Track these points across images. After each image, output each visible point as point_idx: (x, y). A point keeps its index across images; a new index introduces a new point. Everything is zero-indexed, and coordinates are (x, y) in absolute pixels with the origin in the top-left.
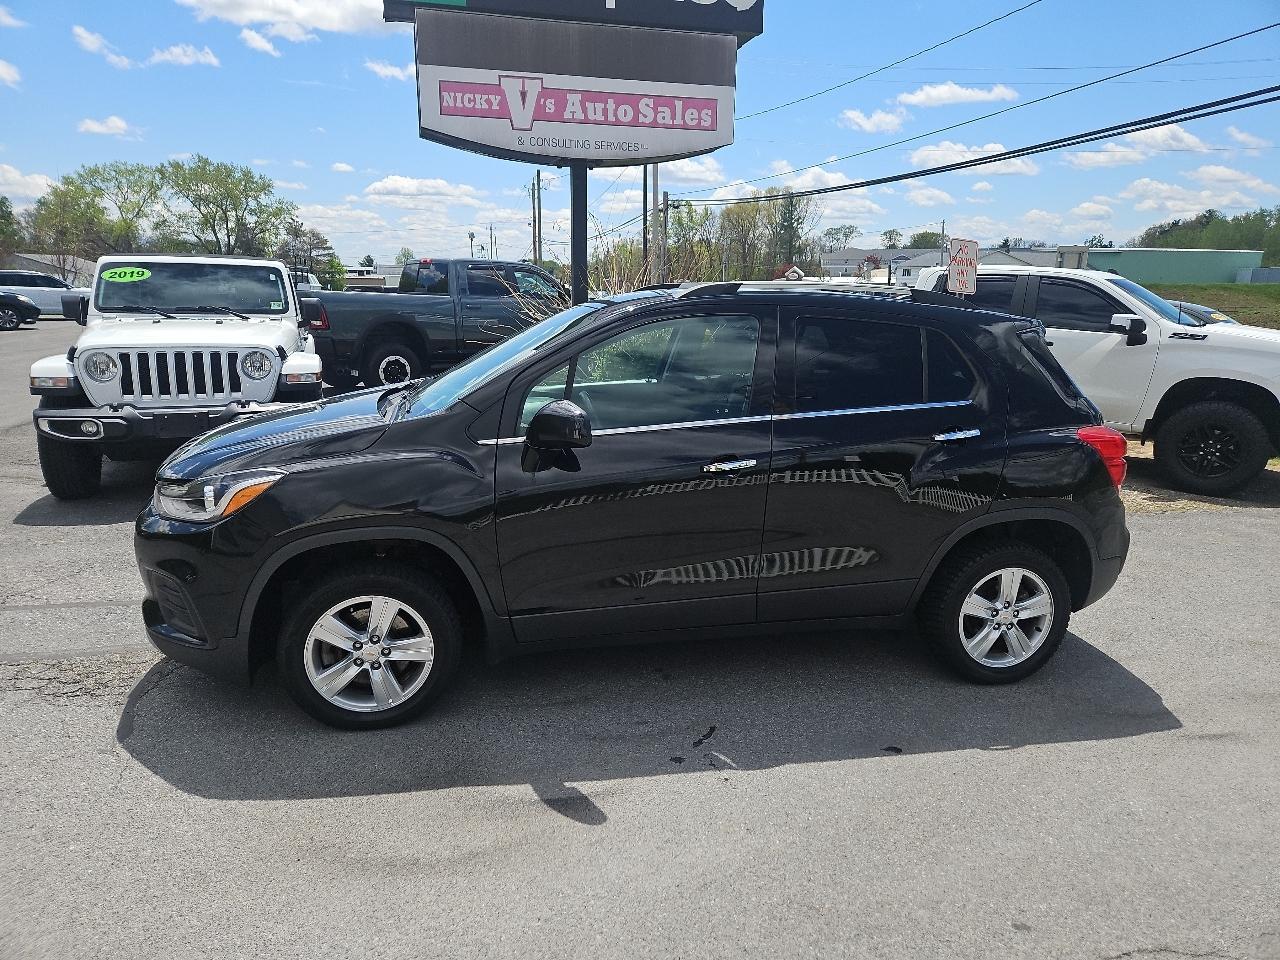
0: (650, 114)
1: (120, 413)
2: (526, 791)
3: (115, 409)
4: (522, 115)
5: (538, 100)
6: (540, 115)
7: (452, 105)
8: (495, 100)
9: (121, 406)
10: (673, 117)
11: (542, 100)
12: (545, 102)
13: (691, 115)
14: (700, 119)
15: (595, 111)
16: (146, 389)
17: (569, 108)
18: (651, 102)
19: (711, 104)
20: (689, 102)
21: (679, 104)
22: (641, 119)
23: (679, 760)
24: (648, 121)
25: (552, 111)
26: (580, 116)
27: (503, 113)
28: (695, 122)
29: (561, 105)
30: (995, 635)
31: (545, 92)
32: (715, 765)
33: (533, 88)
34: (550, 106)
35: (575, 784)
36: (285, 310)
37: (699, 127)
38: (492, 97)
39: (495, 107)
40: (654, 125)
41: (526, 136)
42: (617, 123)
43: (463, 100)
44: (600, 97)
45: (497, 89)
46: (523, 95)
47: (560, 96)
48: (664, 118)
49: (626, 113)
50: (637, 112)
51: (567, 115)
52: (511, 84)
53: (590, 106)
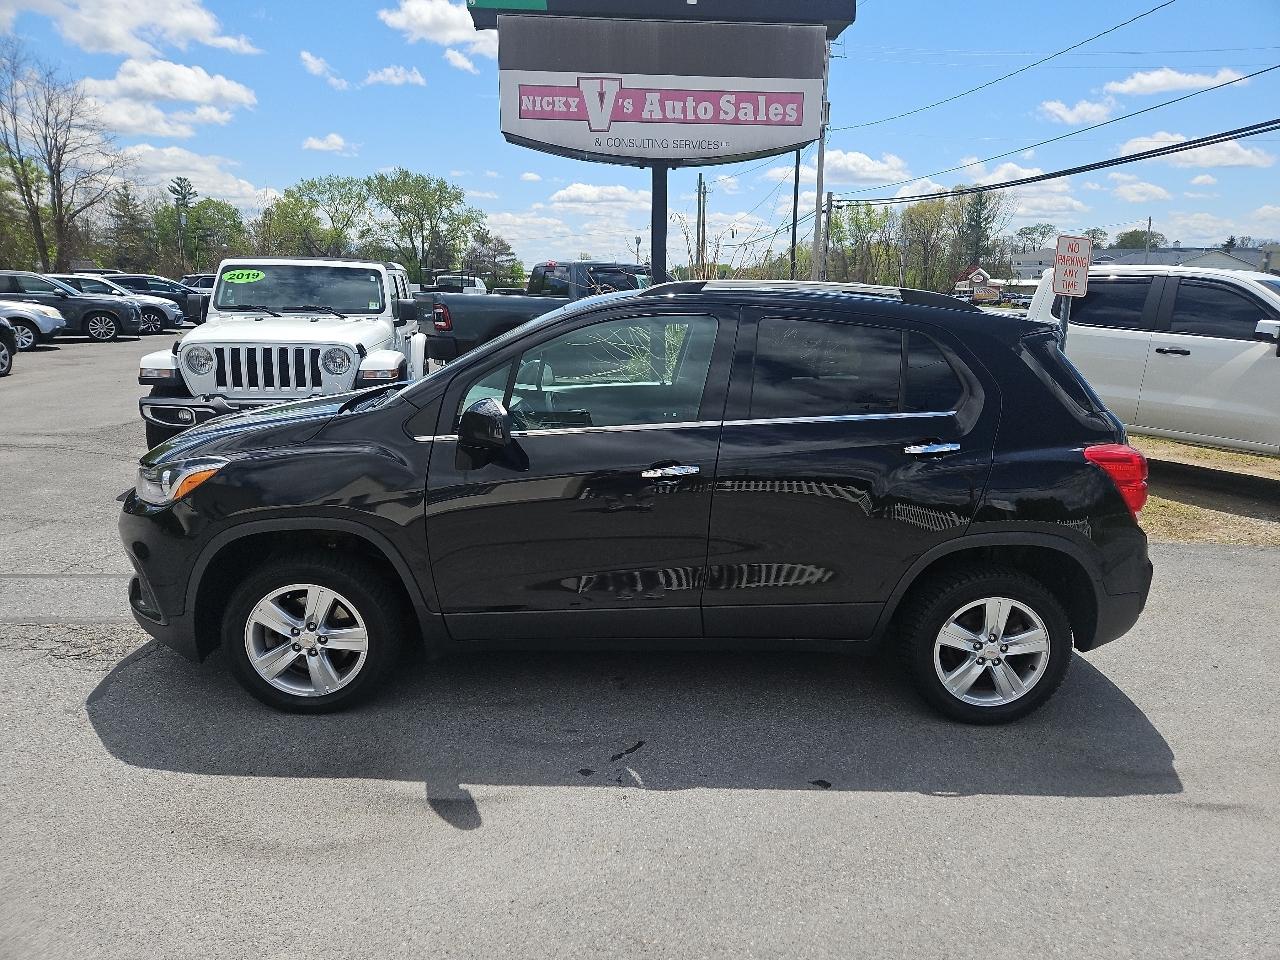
0: (731, 109)
2: (418, 789)
3: (207, 399)
4: (599, 116)
5: (616, 101)
6: (618, 116)
7: (531, 108)
8: (574, 102)
9: (213, 396)
10: (756, 112)
11: (620, 100)
12: (622, 103)
13: (776, 109)
14: (785, 114)
15: (674, 109)
16: (237, 382)
17: (647, 107)
18: (732, 98)
19: (797, 98)
20: (772, 98)
21: (762, 99)
22: (722, 116)
23: (586, 772)
24: (730, 117)
25: (630, 111)
26: (658, 115)
27: (582, 116)
28: (780, 117)
29: (639, 104)
30: (978, 670)
31: (623, 93)
32: (622, 781)
33: (611, 89)
34: (628, 106)
35: (469, 787)
36: (381, 310)
37: (782, 123)
38: (570, 100)
39: (573, 109)
40: (736, 122)
41: (602, 137)
42: (697, 121)
43: (543, 104)
44: (680, 95)
45: (575, 91)
46: (602, 96)
47: (639, 95)
48: (746, 114)
49: (705, 110)
50: (717, 109)
51: (646, 115)
53: (669, 104)
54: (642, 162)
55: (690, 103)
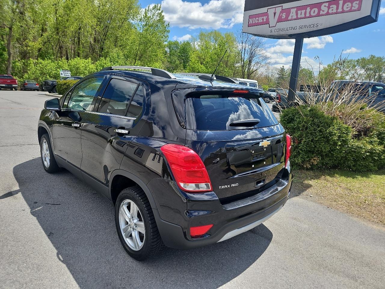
0: (326, 9)
5: (280, 14)
6: (280, 20)
7: (252, 23)
8: (265, 18)
10: (337, 8)
12: (282, 15)
13: (347, 5)
14: (352, 6)
15: (301, 14)
17: (291, 15)
18: (327, 4)
21: (341, 2)
22: (322, 13)
23: (36, 203)
24: (325, 12)
25: (284, 18)
26: (295, 17)
27: (267, 22)
28: (349, 9)
29: (288, 15)
31: (283, 11)
32: (33, 208)
33: (279, 10)
34: (284, 16)
37: (351, 11)
39: (265, 20)
40: (328, 14)
41: (273, 29)
43: (255, 21)
44: (304, 7)
46: (275, 14)
47: (288, 11)
48: (332, 10)
49: (314, 11)
50: (320, 10)
51: (290, 18)
53: (299, 12)
54: (290, 36)
55: (308, 10)
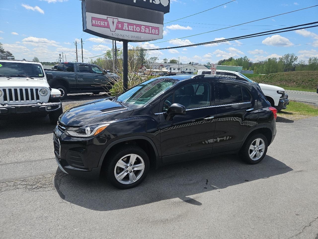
0: (144, 30)
1: (4, 106)
4: (113, 27)
5: (117, 24)
6: (117, 28)
7: (95, 24)
8: (106, 23)
9: (5, 104)
10: (149, 31)
11: (118, 24)
12: (118, 25)
13: (153, 31)
15: (131, 28)
16: (11, 99)
17: (124, 27)
18: (144, 27)
19: (158, 28)
20: (153, 28)
21: (150, 28)
22: (142, 31)
23: (206, 188)
24: (144, 31)
25: (120, 27)
26: (127, 29)
27: (108, 27)
28: (154, 33)
29: (123, 26)
30: (255, 153)
31: (119, 22)
32: (214, 188)
33: (116, 21)
34: (120, 26)
35: (188, 196)
36: (43, 76)
38: (105, 23)
39: (106, 25)
40: (145, 33)
42: (136, 31)
43: (98, 23)
44: (132, 24)
45: (106, 20)
46: (113, 22)
47: (122, 23)
48: (147, 31)
49: (138, 29)
50: (141, 29)
51: (124, 28)
52: (110, 19)
53: (130, 27)
55: (135, 27)
